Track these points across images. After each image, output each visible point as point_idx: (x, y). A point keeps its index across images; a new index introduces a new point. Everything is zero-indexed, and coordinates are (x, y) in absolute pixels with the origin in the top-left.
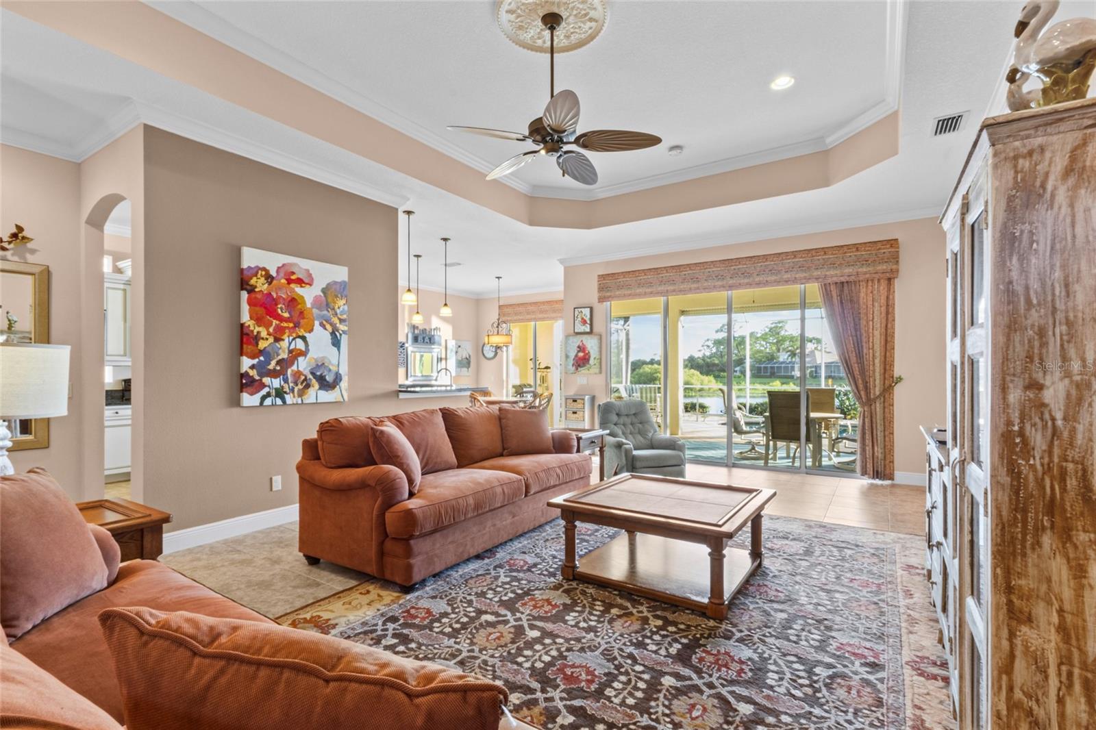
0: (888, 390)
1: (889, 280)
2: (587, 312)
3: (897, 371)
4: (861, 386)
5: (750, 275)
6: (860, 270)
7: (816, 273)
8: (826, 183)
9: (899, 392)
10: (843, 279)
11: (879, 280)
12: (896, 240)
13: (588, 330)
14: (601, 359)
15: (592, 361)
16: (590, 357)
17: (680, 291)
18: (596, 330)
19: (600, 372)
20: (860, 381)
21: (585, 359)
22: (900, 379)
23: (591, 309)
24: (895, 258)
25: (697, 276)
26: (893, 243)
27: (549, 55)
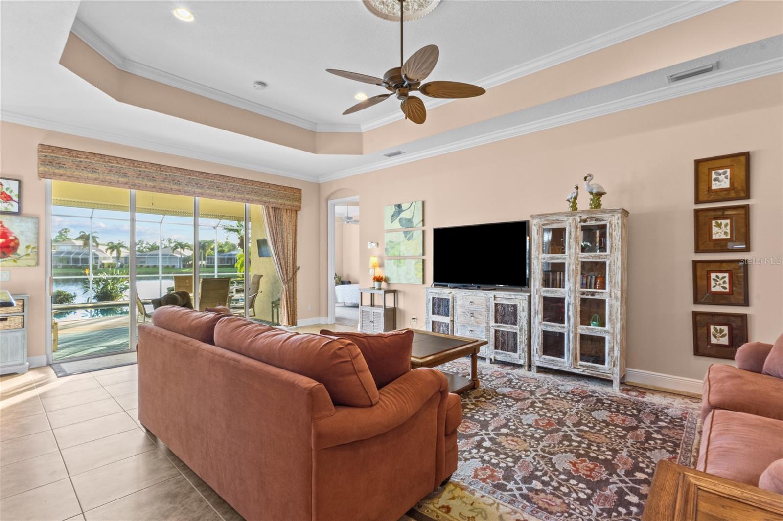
0: (294, 274)
1: (296, 211)
2: (14, 185)
3: (298, 264)
4: (285, 272)
5: (223, 190)
6: (286, 202)
7: (265, 199)
8: (314, 151)
9: (299, 274)
10: (278, 206)
11: (291, 210)
12: (301, 189)
14: (38, 248)
15: (21, 250)
16: (17, 245)
17: (161, 189)
18: (26, 209)
19: (37, 264)
20: (284, 269)
21: (8, 247)
22: (299, 268)
23: (20, 182)
24: (299, 200)
26: (299, 191)
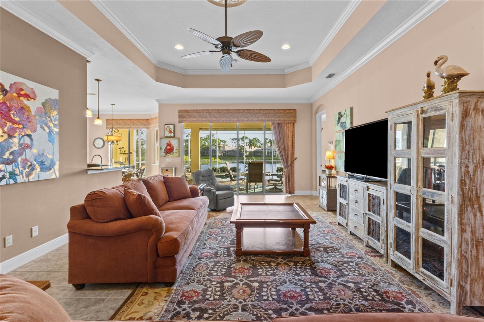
0: (293, 162)
1: (293, 123)
2: (172, 127)
3: (295, 156)
4: (285, 161)
5: (247, 117)
6: (285, 119)
7: (271, 119)
8: (284, 86)
9: (296, 162)
10: (280, 122)
11: (290, 123)
12: (296, 110)
13: (172, 135)
14: (179, 150)
15: (174, 151)
16: (173, 149)
17: (219, 121)
18: (177, 135)
19: (179, 156)
20: (285, 159)
21: (171, 150)
22: (296, 158)
23: (174, 125)
24: (295, 116)
25: (226, 115)
26: (295, 111)
27: (225, 8)
